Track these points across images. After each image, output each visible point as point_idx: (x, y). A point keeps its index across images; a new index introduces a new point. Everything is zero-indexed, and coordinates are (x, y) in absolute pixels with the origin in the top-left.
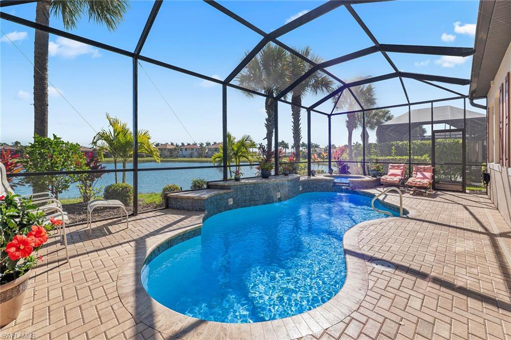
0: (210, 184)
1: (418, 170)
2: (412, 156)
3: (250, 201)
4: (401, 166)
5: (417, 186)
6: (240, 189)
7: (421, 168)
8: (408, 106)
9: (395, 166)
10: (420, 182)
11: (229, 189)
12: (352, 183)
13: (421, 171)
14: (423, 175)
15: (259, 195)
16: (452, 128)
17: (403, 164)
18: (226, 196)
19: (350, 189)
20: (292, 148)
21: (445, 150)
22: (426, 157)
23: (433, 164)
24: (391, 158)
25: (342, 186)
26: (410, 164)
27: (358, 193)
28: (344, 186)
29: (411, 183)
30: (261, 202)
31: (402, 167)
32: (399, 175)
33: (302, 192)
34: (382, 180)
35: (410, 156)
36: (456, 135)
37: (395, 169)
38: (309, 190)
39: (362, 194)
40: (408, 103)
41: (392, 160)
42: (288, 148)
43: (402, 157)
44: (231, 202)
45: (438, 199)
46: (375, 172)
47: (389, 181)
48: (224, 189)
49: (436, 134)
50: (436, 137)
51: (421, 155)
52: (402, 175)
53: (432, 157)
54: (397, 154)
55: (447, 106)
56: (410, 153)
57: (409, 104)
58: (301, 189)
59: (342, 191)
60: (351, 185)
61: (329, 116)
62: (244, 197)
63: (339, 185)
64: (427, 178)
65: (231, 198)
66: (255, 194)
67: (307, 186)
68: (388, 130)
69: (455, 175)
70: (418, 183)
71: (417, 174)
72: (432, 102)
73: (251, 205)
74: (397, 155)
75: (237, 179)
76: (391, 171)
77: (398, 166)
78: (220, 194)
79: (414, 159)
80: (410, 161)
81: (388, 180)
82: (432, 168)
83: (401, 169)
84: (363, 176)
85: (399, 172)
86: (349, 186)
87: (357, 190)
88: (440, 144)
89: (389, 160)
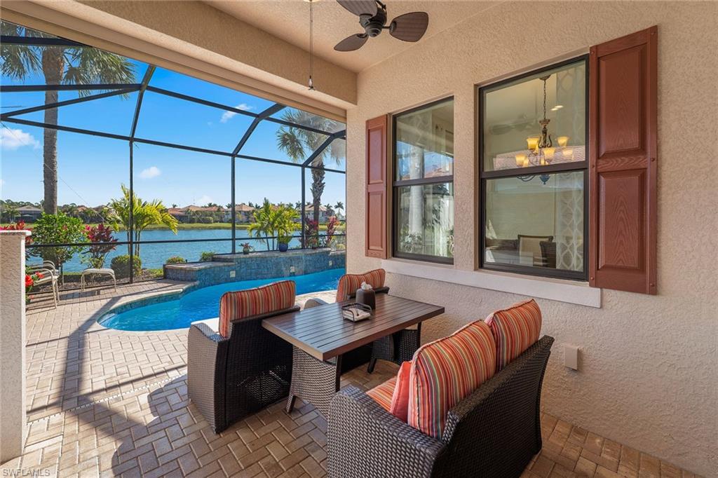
0: (214, 256)
3: (256, 274)
6: (245, 262)
11: (232, 262)
15: (268, 269)
18: (226, 269)
30: (270, 276)
33: (333, 267)
44: (233, 274)
48: (227, 262)
62: (249, 271)
65: (233, 270)
66: (262, 267)
67: (340, 260)
73: (257, 279)
75: (245, 253)
78: (219, 267)
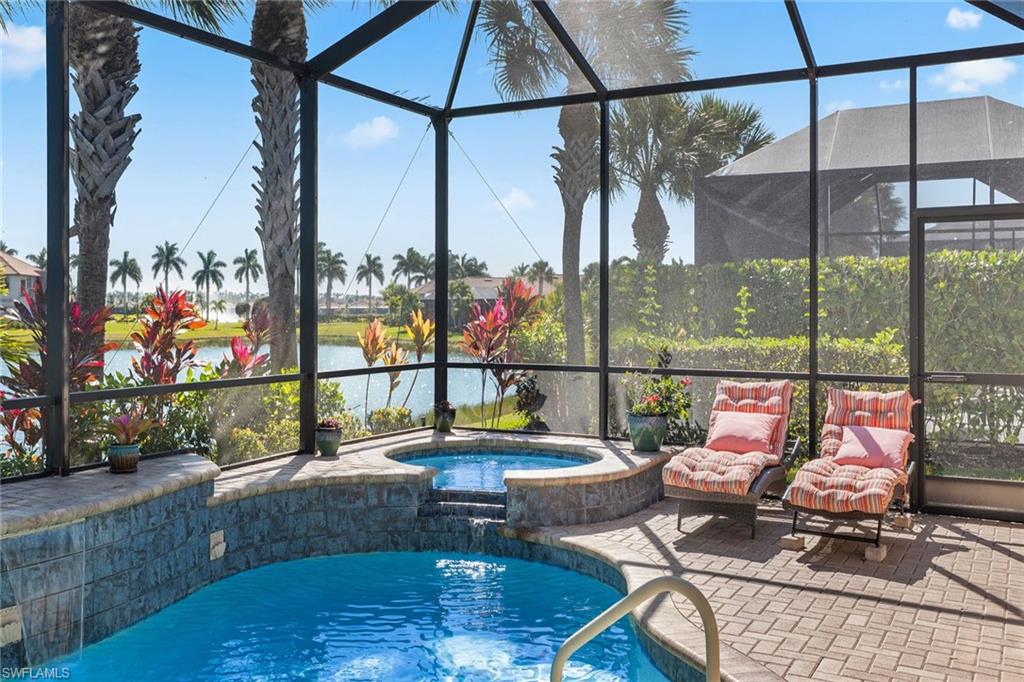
1: (849, 417)
2: (823, 340)
4: (771, 393)
5: (836, 509)
7: (860, 405)
8: (806, 83)
9: (743, 394)
10: (850, 487)
12: (521, 498)
13: (858, 422)
14: (867, 441)
16: (1002, 198)
17: (779, 384)
19: (509, 532)
20: (360, 277)
21: (971, 301)
22: (888, 345)
23: (918, 380)
24: (731, 344)
25: (471, 512)
26: (814, 378)
27: (546, 556)
28: (482, 513)
29: (809, 495)
31: (775, 399)
32: (756, 445)
33: (227, 567)
34: (668, 480)
35: (813, 336)
36: (1013, 230)
37: (741, 409)
38: (282, 545)
39: (565, 558)
40: (802, 64)
41: (739, 354)
42: (342, 275)
43: (780, 343)
45: (931, 588)
46: (650, 424)
47: (703, 481)
49: (928, 226)
50: (928, 237)
51: (869, 334)
52: (773, 440)
53: (911, 341)
54: (759, 327)
55: (983, 97)
56: (814, 320)
57: (813, 72)
58: (219, 551)
59: (466, 544)
60: (515, 508)
61: (441, 118)
63: (454, 511)
64: (885, 462)
67: (263, 524)
68: (744, 202)
69: (1011, 419)
70: (842, 494)
71: (840, 436)
72: (913, 63)
74: (761, 332)
76: (725, 423)
77: (757, 394)
79: (832, 355)
80: (813, 365)
81: (698, 475)
82: (912, 403)
83: (769, 410)
84: (594, 445)
85: (755, 424)
86: (502, 514)
87: (544, 537)
88: (948, 271)
89: (723, 355)
